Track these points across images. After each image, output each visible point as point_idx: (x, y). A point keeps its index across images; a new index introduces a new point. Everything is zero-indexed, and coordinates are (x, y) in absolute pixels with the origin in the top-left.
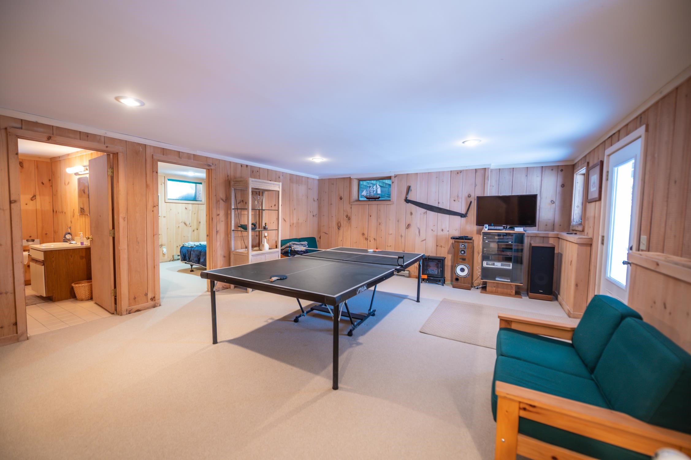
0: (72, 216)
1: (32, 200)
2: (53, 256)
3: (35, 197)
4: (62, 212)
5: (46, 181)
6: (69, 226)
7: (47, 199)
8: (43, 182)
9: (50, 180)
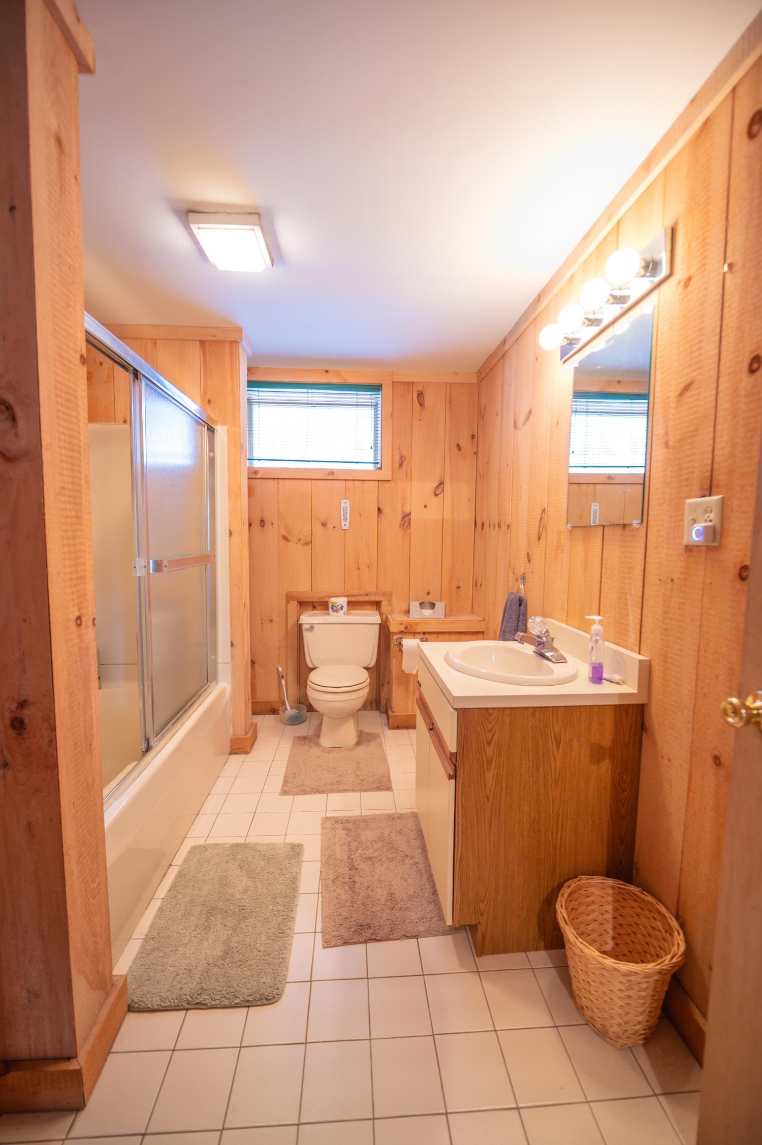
0: (535, 537)
1: (436, 495)
2: (489, 735)
3: (442, 486)
4: (499, 526)
5: (465, 441)
6: (520, 572)
7: (465, 490)
8: (460, 445)
9: (473, 437)
